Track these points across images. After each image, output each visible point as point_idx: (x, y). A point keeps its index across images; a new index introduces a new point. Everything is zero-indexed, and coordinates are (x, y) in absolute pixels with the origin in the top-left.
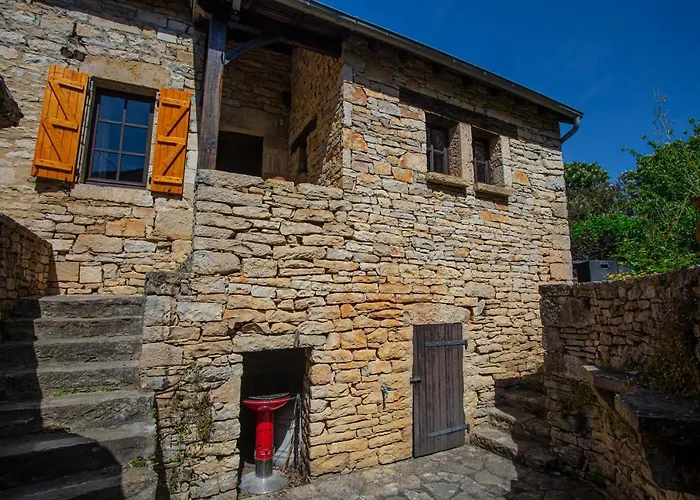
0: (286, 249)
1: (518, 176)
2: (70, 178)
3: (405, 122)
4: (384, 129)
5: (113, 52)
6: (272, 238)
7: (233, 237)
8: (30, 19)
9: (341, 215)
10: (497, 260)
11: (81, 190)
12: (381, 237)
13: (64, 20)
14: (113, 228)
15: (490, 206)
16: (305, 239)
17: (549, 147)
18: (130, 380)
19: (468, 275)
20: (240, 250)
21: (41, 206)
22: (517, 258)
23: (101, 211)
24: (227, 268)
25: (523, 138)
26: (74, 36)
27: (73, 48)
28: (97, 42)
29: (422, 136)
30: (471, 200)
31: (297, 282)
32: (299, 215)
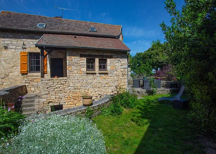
0: (57, 89)
1: (112, 67)
2: (27, 73)
3: (81, 61)
4: (76, 64)
5: (31, 46)
6: (54, 88)
7: (48, 88)
8: (16, 43)
9: (67, 82)
10: (104, 87)
11: (29, 74)
12: (75, 85)
13: (22, 41)
14: (35, 81)
15: (103, 76)
16: (60, 87)
17: (123, 58)
18: (34, 110)
19: (96, 90)
20: (48, 90)
21: (23, 78)
22: (110, 85)
23: (33, 78)
24: (47, 93)
25: (114, 58)
26: (24, 45)
27: (24, 47)
28: (28, 45)
29: (85, 63)
30: (98, 75)
31: (59, 94)
32: (59, 83)
